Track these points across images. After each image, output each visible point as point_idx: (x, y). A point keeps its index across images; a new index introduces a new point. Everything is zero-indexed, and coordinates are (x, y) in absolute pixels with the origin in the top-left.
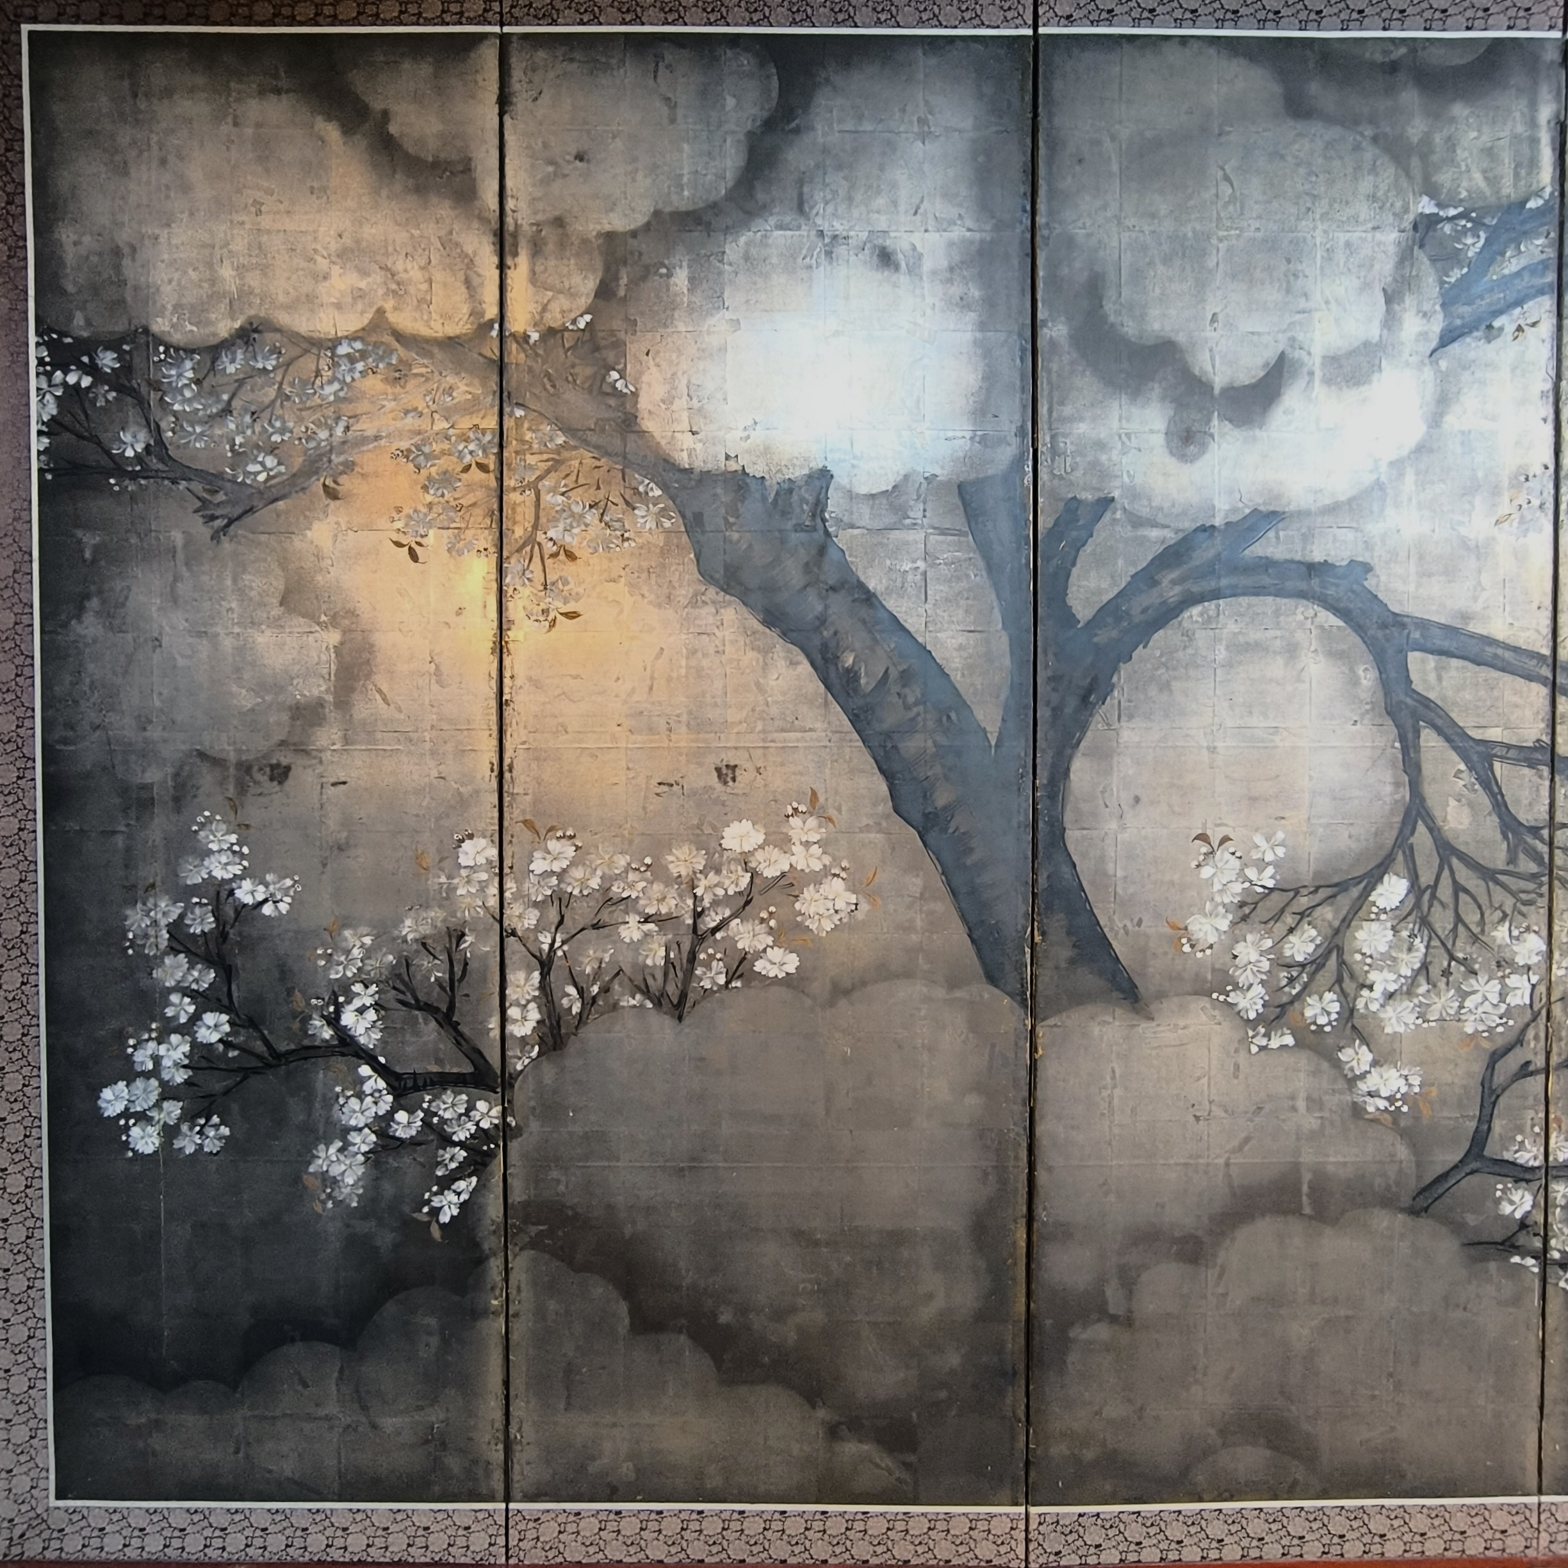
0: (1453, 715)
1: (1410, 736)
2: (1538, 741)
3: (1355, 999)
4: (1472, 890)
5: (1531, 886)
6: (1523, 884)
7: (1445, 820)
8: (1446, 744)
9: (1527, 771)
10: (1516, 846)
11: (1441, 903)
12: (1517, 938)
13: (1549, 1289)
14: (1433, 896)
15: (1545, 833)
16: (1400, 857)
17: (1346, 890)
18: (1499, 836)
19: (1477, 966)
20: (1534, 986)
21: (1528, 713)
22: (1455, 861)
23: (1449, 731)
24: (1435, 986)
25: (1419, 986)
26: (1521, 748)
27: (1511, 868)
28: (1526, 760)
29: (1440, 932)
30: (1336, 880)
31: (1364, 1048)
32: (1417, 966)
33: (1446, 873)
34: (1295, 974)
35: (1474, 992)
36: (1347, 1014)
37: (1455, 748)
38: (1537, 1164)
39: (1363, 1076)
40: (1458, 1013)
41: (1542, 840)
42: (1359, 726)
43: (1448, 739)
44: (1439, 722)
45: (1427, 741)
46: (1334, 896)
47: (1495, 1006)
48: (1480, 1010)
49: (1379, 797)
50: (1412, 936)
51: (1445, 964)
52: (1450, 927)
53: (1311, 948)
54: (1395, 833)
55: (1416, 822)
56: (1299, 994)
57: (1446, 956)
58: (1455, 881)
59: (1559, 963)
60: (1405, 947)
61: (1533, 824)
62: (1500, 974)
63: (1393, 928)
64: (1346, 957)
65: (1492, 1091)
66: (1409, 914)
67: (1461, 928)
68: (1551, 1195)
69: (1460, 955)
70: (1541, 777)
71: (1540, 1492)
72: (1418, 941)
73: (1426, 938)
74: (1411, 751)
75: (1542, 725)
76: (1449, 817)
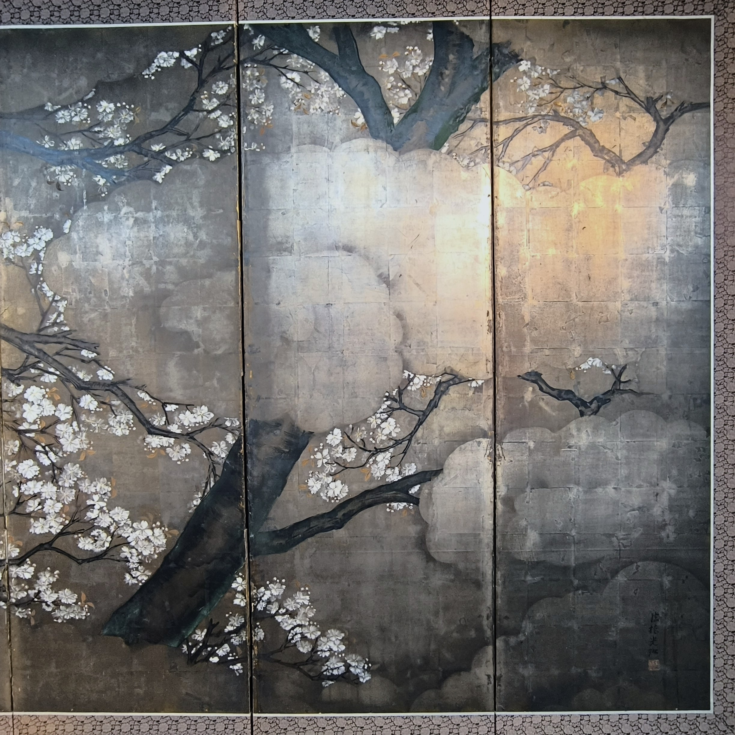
13: (12, 617)
38: (2, 558)
59: (8, 465)
68: (10, 573)
71: (12, 710)
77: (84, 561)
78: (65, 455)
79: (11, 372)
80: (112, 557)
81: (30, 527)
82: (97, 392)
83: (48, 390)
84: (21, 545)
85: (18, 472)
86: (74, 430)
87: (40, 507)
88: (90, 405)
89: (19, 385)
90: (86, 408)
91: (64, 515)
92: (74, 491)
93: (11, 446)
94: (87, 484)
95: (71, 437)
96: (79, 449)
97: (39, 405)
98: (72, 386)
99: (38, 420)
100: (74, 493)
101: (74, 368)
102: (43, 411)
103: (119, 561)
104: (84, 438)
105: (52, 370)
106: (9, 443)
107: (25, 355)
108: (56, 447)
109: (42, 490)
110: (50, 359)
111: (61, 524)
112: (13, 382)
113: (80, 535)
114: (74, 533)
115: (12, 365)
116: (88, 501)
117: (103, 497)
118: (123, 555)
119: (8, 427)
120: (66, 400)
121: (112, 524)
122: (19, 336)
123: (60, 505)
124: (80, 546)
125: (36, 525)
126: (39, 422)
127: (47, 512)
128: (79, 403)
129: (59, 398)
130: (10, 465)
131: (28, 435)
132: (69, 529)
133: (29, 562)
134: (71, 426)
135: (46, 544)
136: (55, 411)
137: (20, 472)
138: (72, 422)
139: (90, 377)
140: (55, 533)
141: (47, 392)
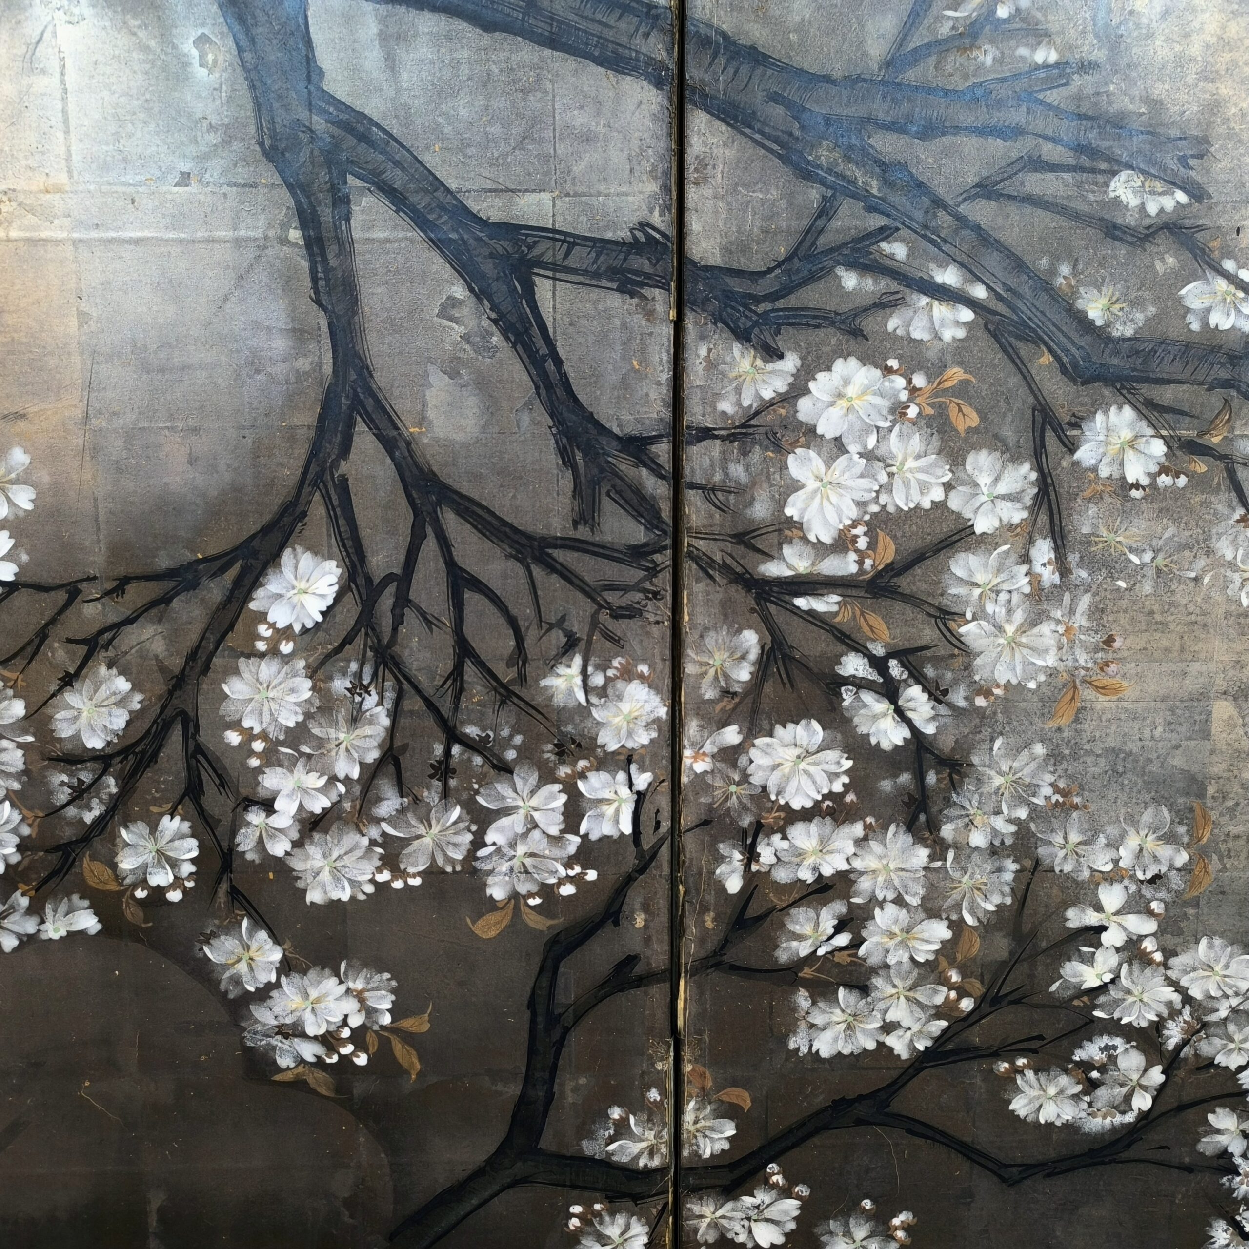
0: (429, 159)
1: (326, 214)
2: (643, 225)
3: (234, 833)
4: (495, 585)
5: (632, 575)
6: (612, 571)
7: (422, 420)
8: (416, 234)
9: (614, 301)
10: (594, 483)
11: (423, 615)
12: (602, 692)
14: (403, 601)
15: (662, 451)
16: (318, 510)
17: (193, 585)
18: (552, 459)
19: (511, 755)
20: (640, 797)
21: (618, 158)
22: (450, 520)
23: (421, 201)
24: (417, 800)
25: (379, 799)
26: (600, 245)
27: (583, 533)
28: (613, 273)
29: (422, 679)
30: (163, 562)
31: (263, 935)
32: (372, 756)
33: (430, 545)
34: (86, 777)
35: (506, 811)
36: (217, 864)
37: (438, 244)
38: (656, 1162)
39: (264, 994)
40: (471, 856)
41: (656, 470)
42: (194, 188)
43: (420, 221)
44: (397, 178)
45: (369, 226)
46: (165, 600)
47: (555, 840)
48: (521, 849)
49: (255, 364)
50: (358, 688)
51: (439, 750)
52: (446, 665)
53: (119, 720)
54: (302, 451)
55: (351, 424)
56: (101, 822)
57: (440, 734)
58: (451, 565)
59: (698, 747)
60: (342, 714)
61: (632, 429)
62: (564, 771)
63: (312, 672)
64: (203, 737)
65: (553, 1020)
66: (348, 640)
67: (470, 671)
68: (688, 1224)
69: (472, 731)
70: (650, 315)
72: (371, 701)
73: (390, 695)
74: (332, 251)
75: (652, 187)
76: (431, 414)
77: (1030, 1170)
78: (980, 702)
79: (737, 286)
80: (1160, 1155)
81: (792, 1030)
82: (1167, 395)
83: (919, 380)
84: (747, 1104)
85: (745, 778)
86: (1034, 578)
87: (843, 939)
88: (1130, 454)
89: (773, 354)
90: (1104, 472)
91: (955, 977)
92: (1011, 866)
93: (719, 658)
94: (1074, 837)
95: (1019, 616)
96: (1052, 673)
97: (869, 456)
98: (1046, 359)
99: (860, 530)
100: (1008, 877)
101: (1065, 270)
102: (887, 488)
103: (1189, 1169)
104: (1080, 620)
105: (949, 277)
106: (710, 640)
107: (814, 194)
108: (937, 661)
109: (857, 864)
110: (944, 219)
111: (939, 1013)
112: (743, 336)
113: (1021, 1062)
114: (996, 1055)
115: (744, 249)
116: (1071, 913)
117: (1147, 892)
118: (1208, 1145)
119: (706, 565)
120: (1008, 433)
121: (1174, 1014)
122: (790, 93)
123: (940, 931)
124: (1020, 1106)
125: (818, 1019)
126: (862, 543)
127: (874, 960)
128: (1072, 447)
129: (973, 420)
130: (709, 748)
131: (801, 602)
132: (975, 1037)
133: (777, 1179)
134: (1026, 559)
135: (860, 1098)
136: (948, 487)
137: (757, 779)
138: (1031, 542)
139: (1140, 317)
140: (905, 1055)
141: (913, 391)
